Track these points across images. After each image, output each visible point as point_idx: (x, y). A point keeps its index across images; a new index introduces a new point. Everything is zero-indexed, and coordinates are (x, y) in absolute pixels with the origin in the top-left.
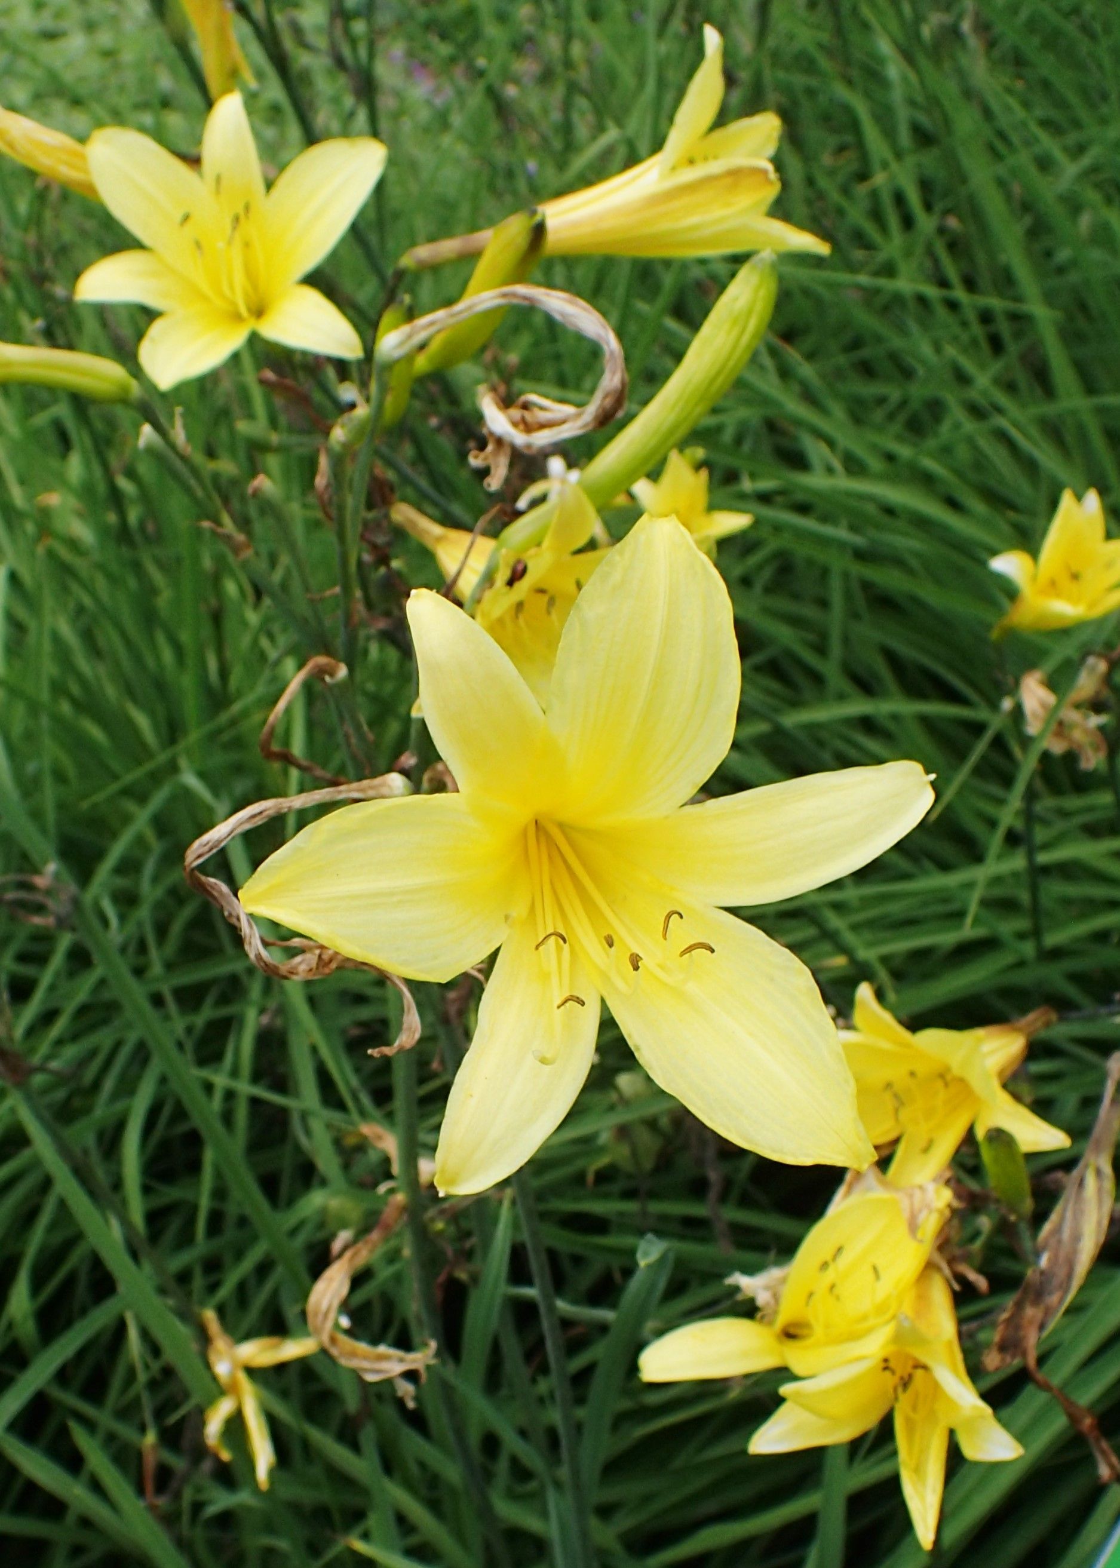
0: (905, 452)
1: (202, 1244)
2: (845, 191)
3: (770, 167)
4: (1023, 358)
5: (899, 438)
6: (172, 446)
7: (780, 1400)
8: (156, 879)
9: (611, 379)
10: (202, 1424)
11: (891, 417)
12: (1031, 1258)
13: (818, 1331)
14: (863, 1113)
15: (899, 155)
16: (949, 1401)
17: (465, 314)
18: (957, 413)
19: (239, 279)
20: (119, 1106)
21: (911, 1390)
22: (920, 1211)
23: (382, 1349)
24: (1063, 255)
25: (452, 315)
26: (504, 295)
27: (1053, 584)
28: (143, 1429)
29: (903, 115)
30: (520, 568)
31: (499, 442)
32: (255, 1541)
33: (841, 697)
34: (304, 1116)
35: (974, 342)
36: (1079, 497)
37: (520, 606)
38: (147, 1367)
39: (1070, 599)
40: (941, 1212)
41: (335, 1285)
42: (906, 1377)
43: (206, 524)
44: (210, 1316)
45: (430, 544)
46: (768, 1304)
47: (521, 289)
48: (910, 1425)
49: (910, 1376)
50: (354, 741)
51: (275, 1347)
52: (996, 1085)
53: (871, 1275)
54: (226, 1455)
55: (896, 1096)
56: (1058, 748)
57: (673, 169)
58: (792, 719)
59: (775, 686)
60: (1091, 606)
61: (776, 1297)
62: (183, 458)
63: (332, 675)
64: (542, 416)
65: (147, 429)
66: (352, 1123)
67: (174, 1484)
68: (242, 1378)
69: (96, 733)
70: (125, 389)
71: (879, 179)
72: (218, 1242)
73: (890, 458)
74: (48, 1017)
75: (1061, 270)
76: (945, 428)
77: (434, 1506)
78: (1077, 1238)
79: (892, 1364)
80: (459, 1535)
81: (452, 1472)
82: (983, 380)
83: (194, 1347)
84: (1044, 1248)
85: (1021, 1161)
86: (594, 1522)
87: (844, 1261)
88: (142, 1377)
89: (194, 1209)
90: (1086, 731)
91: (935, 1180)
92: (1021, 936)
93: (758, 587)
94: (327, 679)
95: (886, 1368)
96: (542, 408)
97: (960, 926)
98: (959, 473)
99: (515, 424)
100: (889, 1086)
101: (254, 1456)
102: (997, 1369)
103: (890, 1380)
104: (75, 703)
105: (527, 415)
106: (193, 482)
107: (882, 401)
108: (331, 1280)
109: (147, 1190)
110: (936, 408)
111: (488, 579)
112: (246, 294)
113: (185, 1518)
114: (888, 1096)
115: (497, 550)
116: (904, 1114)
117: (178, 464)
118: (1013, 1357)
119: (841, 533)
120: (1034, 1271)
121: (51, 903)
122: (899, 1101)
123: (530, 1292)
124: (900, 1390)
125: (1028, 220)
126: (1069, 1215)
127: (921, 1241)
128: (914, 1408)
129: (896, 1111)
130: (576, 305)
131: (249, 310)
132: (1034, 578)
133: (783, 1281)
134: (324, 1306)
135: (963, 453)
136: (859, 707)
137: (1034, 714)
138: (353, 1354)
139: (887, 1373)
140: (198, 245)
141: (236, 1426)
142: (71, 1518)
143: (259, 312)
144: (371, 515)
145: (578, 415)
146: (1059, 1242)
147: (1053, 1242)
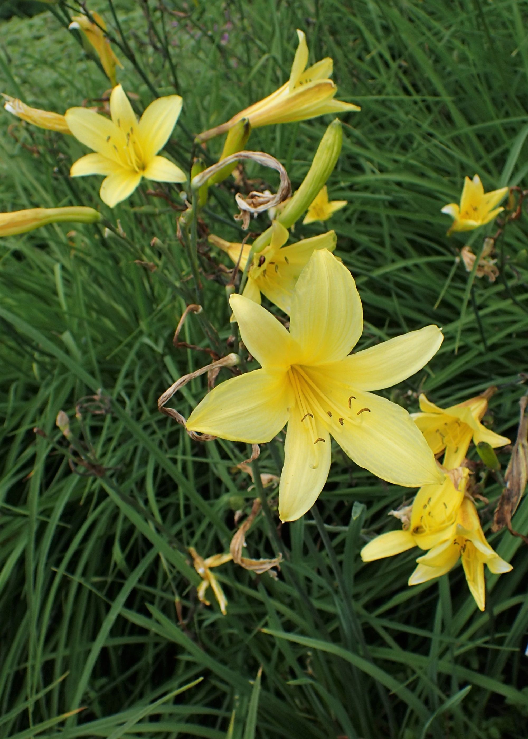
0: (401, 158)
1: (184, 520)
2: (360, 58)
3: (331, 82)
4: (440, 112)
5: (398, 153)
6: (119, 235)
7: (417, 564)
8: (140, 377)
9: (284, 183)
10: (197, 592)
11: (393, 145)
12: (503, 485)
13: (427, 529)
14: (430, 443)
15: (378, 39)
16: (482, 554)
17: (223, 166)
18: (418, 138)
19: (134, 157)
20: (142, 471)
21: (466, 550)
22: (458, 479)
23: (262, 560)
24: (449, 69)
25: (218, 167)
26: (237, 156)
27: (467, 213)
28: (173, 594)
29: (378, 23)
30: (262, 259)
31: (245, 211)
32: (225, 631)
33: (393, 261)
34: (215, 464)
35: (421, 109)
36: (471, 179)
37: (265, 271)
38: (171, 572)
39: (475, 219)
40: (466, 478)
41: (239, 540)
42: (463, 546)
43: (137, 261)
44: (192, 549)
45: (226, 250)
46: (406, 521)
47: (243, 153)
48: (468, 563)
49: (465, 545)
50: (209, 333)
51: (220, 558)
52: (478, 423)
53: (444, 506)
54: (208, 603)
55: (441, 434)
56: (480, 275)
57: (295, 88)
58: (376, 273)
59: (366, 260)
60: (483, 220)
61: (409, 518)
62: (123, 238)
63: (197, 311)
64: (261, 200)
65: (107, 229)
66: (234, 464)
67: (189, 615)
68: (209, 572)
69: (108, 323)
70: (96, 217)
71: (374, 53)
72: (190, 517)
73: (396, 161)
74: (110, 440)
75: (450, 74)
76: (415, 145)
77: (291, 606)
78: (519, 474)
79: (457, 541)
80: (302, 616)
81: (296, 594)
82: (426, 126)
83: (188, 562)
84: (508, 480)
85: (493, 452)
86: (353, 603)
87: (432, 503)
88: (170, 576)
89: (178, 505)
90: (489, 267)
91: (461, 465)
92: (478, 342)
93: (353, 223)
94: (195, 312)
95: (455, 543)
96: (259, 197)
97: (454, 342)
98: (424, 163)
99: (250, 204)
100: (438, 431)
101: (218, 601)
102: (498, 531)
103: (458, 547)
104: (98, 312)
105: (254, 200)
106: (129, 247)
107: (388, 139)
108: (238, 538)
109: (158, 501)
110: (410, 139)
111: (251, 262)
112: (137, 161)
113: (196, 626)
114: (438, 434)
115: (252, 250)
116: (445, 440)
117: (123, 241)
118: (503, 525)
119: (383, 196)
120: (505, 490)
121: (102, 406)
122: (443, 436)
123: (313, 522)
124: (462, 551)
125: (433, 57)
126: (515, 465)
127: (460, 491)
128: (469, 556)
129: (442, 440)
130: (265, 156)
131: (139, 168)
132: (459, 212)
133: (411, 511)
134: (237, 549)
135: (424, 155)
136: (401, 264)
137: (469, 264)
138: (251, 565)
139: (456, 545)
140: (115, 147)
141: (210, 592)
142: (151, 634)
143: (143, 168)
144: (200, 240)
145: (274, 198)
146: (513, 476)
147: (510, 477)
